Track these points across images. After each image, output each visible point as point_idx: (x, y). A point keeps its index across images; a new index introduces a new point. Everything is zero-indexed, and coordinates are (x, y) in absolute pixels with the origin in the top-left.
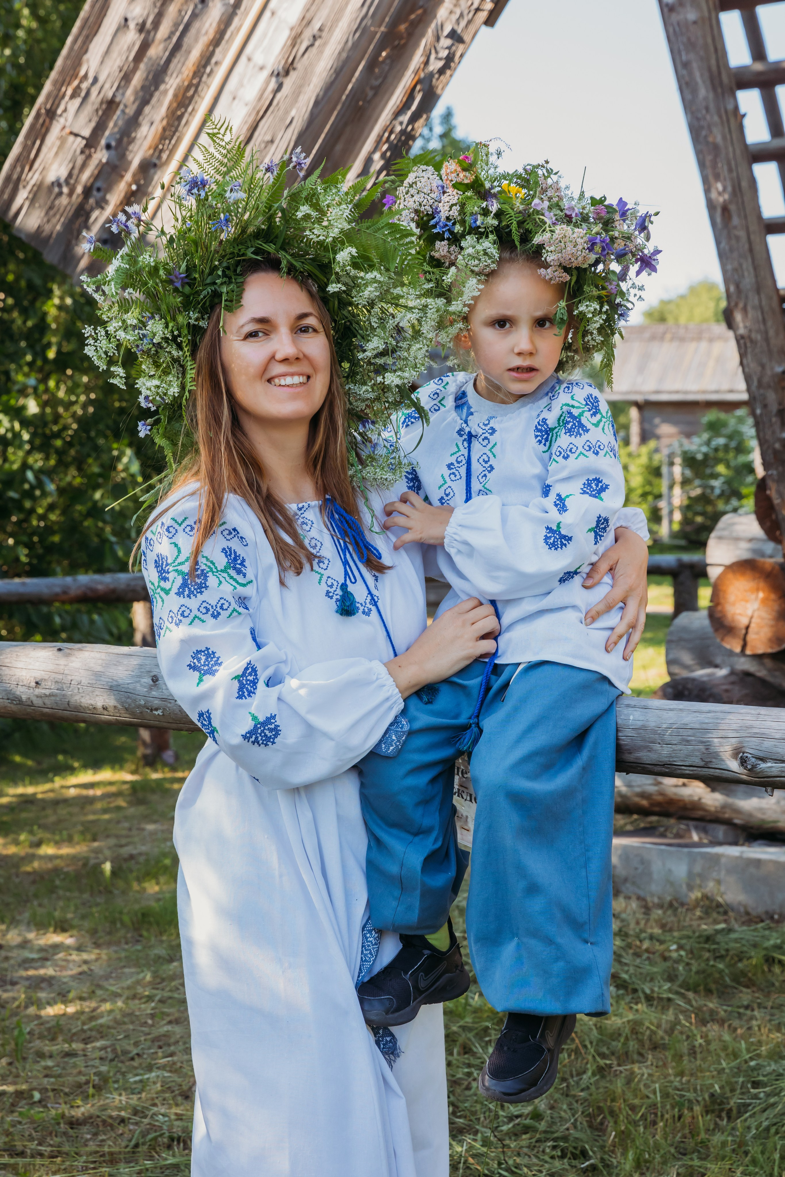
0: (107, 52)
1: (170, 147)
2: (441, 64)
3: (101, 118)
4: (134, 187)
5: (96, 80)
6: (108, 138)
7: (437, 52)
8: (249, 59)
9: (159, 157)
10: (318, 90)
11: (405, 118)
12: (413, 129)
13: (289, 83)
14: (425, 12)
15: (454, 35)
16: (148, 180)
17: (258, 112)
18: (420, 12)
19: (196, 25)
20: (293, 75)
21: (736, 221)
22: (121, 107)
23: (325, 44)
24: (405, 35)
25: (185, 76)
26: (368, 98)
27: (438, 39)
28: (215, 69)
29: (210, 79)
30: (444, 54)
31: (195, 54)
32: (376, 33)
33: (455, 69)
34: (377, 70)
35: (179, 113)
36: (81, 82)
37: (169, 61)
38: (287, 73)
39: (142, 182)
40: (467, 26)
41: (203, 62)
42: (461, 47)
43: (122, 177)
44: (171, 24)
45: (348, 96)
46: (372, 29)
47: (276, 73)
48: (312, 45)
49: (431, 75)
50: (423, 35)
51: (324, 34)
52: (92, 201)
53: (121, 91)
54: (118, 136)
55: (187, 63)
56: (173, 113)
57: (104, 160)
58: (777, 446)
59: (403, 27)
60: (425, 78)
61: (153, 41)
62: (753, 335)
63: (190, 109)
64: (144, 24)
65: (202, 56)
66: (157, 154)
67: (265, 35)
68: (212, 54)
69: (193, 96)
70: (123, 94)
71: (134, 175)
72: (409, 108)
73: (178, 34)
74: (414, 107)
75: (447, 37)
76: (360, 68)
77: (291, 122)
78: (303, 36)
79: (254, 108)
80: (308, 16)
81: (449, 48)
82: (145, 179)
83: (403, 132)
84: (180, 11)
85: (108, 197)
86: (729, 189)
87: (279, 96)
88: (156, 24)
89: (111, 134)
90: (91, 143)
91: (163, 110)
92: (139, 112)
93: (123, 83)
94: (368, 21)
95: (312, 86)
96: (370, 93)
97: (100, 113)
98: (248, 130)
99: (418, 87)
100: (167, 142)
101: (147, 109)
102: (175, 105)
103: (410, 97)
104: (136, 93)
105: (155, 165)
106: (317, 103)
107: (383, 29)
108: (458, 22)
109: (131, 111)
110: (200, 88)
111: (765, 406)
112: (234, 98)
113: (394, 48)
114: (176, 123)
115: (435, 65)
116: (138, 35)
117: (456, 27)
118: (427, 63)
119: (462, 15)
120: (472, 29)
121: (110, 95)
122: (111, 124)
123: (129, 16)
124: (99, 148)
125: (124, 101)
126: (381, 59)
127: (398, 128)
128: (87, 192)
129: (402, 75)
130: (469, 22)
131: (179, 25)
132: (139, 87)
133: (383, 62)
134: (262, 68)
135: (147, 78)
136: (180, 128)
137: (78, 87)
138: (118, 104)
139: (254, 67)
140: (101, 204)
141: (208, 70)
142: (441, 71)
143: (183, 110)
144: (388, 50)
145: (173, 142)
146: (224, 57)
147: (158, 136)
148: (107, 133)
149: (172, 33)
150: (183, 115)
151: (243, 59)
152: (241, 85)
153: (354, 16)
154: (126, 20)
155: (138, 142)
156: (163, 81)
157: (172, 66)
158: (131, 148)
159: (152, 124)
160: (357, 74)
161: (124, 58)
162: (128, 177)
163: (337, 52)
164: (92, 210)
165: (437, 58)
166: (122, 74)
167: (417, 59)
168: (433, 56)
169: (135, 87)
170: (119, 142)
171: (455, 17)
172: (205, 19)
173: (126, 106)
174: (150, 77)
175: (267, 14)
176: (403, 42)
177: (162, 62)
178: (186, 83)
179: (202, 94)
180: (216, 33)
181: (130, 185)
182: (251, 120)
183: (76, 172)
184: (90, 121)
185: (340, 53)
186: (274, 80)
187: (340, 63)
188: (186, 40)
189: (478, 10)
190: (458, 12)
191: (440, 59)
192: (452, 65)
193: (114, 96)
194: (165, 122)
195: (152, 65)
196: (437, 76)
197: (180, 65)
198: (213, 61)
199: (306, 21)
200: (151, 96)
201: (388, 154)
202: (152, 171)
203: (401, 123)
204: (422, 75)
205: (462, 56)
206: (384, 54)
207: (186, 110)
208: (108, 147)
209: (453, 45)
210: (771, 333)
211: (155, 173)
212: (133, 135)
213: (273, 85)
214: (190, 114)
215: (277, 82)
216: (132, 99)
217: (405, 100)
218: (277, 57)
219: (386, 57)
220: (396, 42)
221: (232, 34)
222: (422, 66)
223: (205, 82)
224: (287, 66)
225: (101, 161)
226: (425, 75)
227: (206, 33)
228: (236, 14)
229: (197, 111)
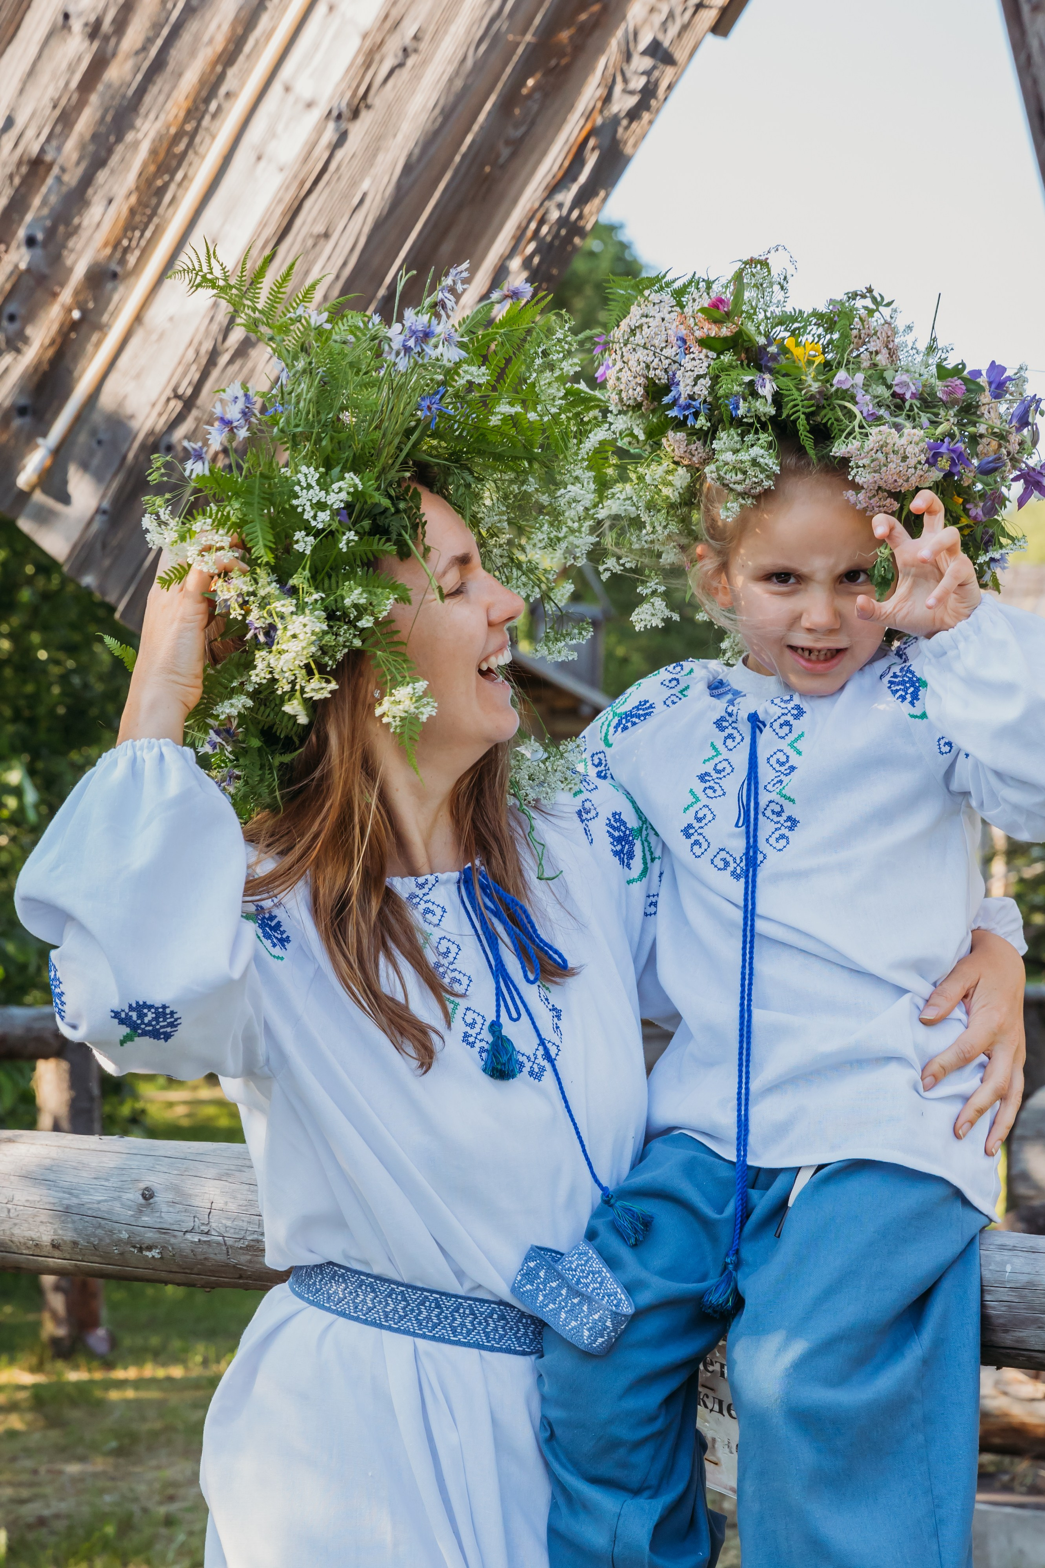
0: (32, 73)
1: (143, 243)
2: (632, 101)
3: (17, 190)
4: (76, 314)
5: (11, 123)
6: (30, 226)
7: (625, 81)
8: (287, 89)
9: (122, 261)
10: (411, 144)
11: (568, 196)
12: (580, 217)
13: (358, 131)
14: (605, 9)
15: (655, 50)
16: (102, 302)
17: (302, 183)
18: (596, 8)
19: (193, 27)
20: (366, 118)
22: (56, 170)
23: (425, 63)
24: (569, 50)
25: (171, 117)
26: (502, 160)
27: (628, 57)
28: (226, 106)
29: (217, 123)
30: (638, 83)
31: (190, 79)
32: (518, 44)
33: (658, 111)
34: (517, 111)
35: (159, 183)
37: (142, 91)
38: (355, 114)
39: (91, 305)
40: (680, 34)
41: (204, 94)
42: (670, 71)
43: (55, 295)
44: (148, 24)
45: (464, 156)
46: (511, 37)
47: (335, 113)
48: (401, 65)
49: (615, 120)
50: (600, 50)
51: (423, 46)
53: (54, 143)
54: (48, 223)
55: (175, 94)
56: (149, 182)
57: (23, 266)
59: (565, 35)
60: (603, 125)
61: (114, 54)
63: (179, 176)
64: (98, 23)
65: (202, 82)
66: (118, 255)
67: (316, 46)
68: (221, 77)
69: (185, 153)
70: (59, 149)
71: (77, 293)
72: (575, 179)
73: (159, 42)
74: (583, 178)
75: (644, 53)
76: (488, 106)
77: (362, 201)
78: (384, 49)
79: (295, 176)
80: (395, 14)
81: (648, 73)
82: (96, 300)
83: (563, 221)
84: (163, 2)
85: (29, 331)
87: (340, 154)
88: (121, 24)
89: (36, 220)
91: (131, 178)
92: (87, 180)
93: (59, 129)
94: (502, 24)
95: (400, 137)
96: (505, 152)
97: (17, 181)
98: (284, 214)
99: (592, 142)
100: (137, 234)
101: (102, 176)
102: (152, 168)
103: (577, 159)
104: (82, 146)
105: (114, 276)
106: (408, 168)
107: (529, 37)
108: (664, 26)
109: (72, 178)
110: (198, 140)
112: (259, 158)
113: (548, 72)
114: (154, 201)
115: (622, 103)
116: (86, 43)
117: (660, 37)
118: (607, 99)
119: (671, 15)
120: (689, 40)
121: (35, 149)
122: (37, 202)
123: (72, 10)
124: (14, 244)
125: (60, 160)
126: (524, 91)
127: (554, 215)
129: (564, 120)
130: (685, 28)
131: (162, 27)
132: (88, 137)
133: (529, 96)
134: (310, 105)
135: (103, 120)
136: (161, 210)
138: (50, 166)
139: (296, 102)
140: (16, 343)
141: (213, 106)
142: (633, 115)
143: (166, 177)
144: (538, 75)
145: (148, 234)
146: (242, 84)
147: (121, 223)
148: (29, 217)
149: (149, 41)
150: (166, 186)
151: (277, 88)
152: (272, 133)
153: (478, 13)
154: (66, 16)
155: (84, 234)
156: (132, 126)
157: (148, 99)
158: (71, 244)
159: (110, 201)
160: (482, 117)
161: (61, 84)
162: (66, 295)
163: (446, 77)
165: (626, 91)
166: (58, 112)
167: (590, 92)
168: (619, 88)
169: (81, 135)
170: (51, 233)
171: (659, 19)
172: (208, 16)
173: (63, 170)
174: (109, 118)
175: (321, 8)
176: (564, 62)
177: (130, 92)
178: (173, 130)
179: (202, 150)
180: (229, 41)
181: (70, 311)
182: (288, 197)
185: (451, 80)
186: (331, 125)
187: (451, 98)
188: (175, 55)
189: (699, 6)
190: (664, 10)
191: (632, 93)
192: (653, 102)
193: (42, 150)
194: (133, 199)
195: (113, 98)
196: (625, 122)
197: (161, 98)
198: (222, 91)
199: (391, 21)
200: (110, 151)
201: (536, 260)
202: (109, 286)
203: (560, 206)
204: (599, 121)
205: (670, 87)
206: (530, 82)
207: (172, 179)
208: (31, 242)
209: (654, 68)
211: (114, 289)
212: (76, 221)
213: (330, 134)
214: (180, 185)
215: (337, 129)
216: (75, 156)
217: (566, 164)
218: (338, 85)
219: (535, 89)
220: (553, 62)
221: (257, 42)
222: (599, 104)
223: (207, 129)
224: (356, 101)
225: (16, 266)
226: (604, 119)
227: (211, 41)
228: (265, 8)
229: (191, 180)
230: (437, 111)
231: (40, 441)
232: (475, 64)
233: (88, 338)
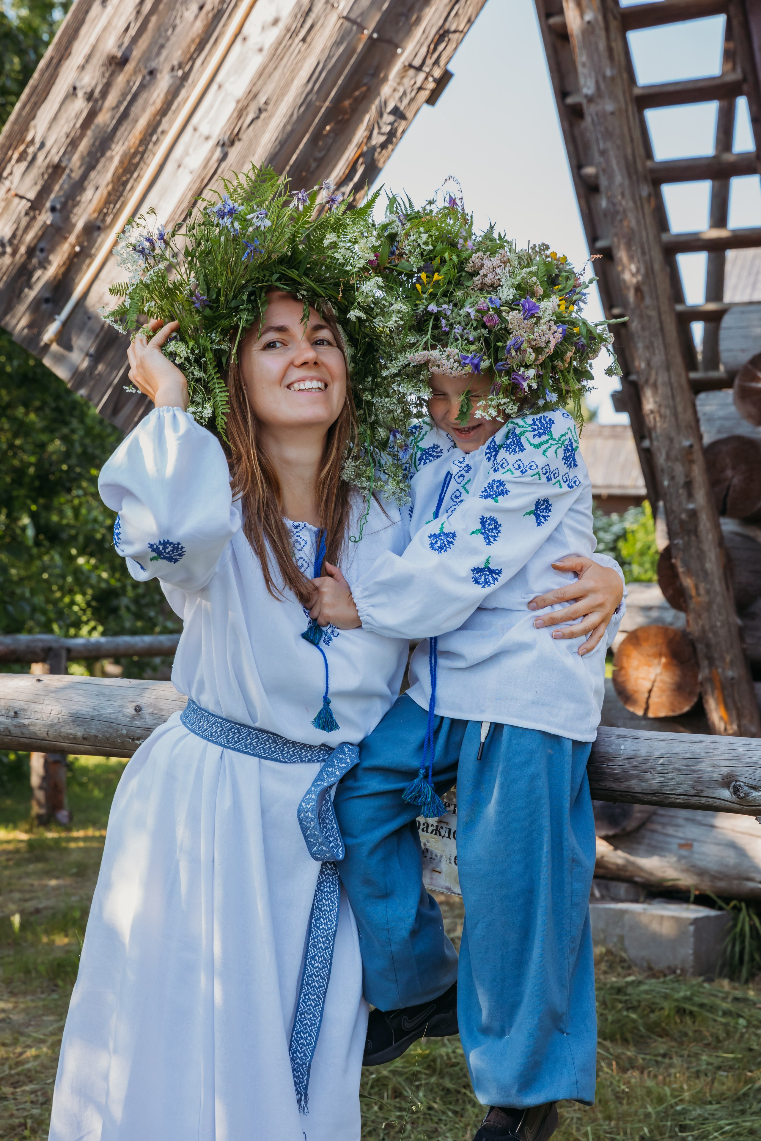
0: (55, 119)
1: (115, 211)
2: (383, 139)
3: (46, 181)
4: (77, 249)
5: (42, 145)
6: (53, 201)
7: (380, 128)
8: (195, 129)
9: (103, 220)
10: (263, 160)
12: (354, 200)
13: (234, 153)
14: (369, 89)
15: (396, 112)
16: (92, 242)
17: (203, 180)
18: (364, 89)
19: (144, 96)
20: (238, 146)
21: (648, 301)
22: (67, 171)
23: (270, 117)
24: (349, 111)
25: (131, 143)
26: (312, 169)
27: (381, 115)
28: (161, 138)
29: (156, 147)
30: (387, 129)
31: (142, 123)
32: (321, 107)
33: (397, 144)
34: (320, 143)
35: (124, 179)
36: (28, 146)
37: (116, 129)
38: (232, 143)
39: (86, 244)
40: (409, 104)
41: (150, 131)
42: (403, 123)
43: (66, 238)
44: (119, 94)
45: (291, 167)
46: (318, 103)
47: (221, 143)
48: (257, 118)
49: (374, 149)
50: (366, 111)
51: (270, 107)
52: (35, 261)
53: (67, 156)
54: (63, 199)
55: (134, 131)
56: (119, 178)
57: (49, 222)
58: (684, 516)
59: (347, 103)
60: (367, 151)
61: (101, 109)
62: (663, 410)
63: (135, 175)
64: (92, 92)
65: (149, 125)
66: (101, 217)
67: (211, 107)
68: (159, 123)
69: (138, 164)
70: (70, 160)
71: (78, 237)
72: (351, 180)
73: (125, 103)
74: (356, 179)
75: (390, 113)
76: (305, 140)
78: (248, 109)
79: (199, 176)
80: (255, 90)
81: (392, 124)
82: (88, 241)
84: (128, 82)
85: (51, 257)
86: (642, 271)
87: (223, 165)
88: (104, 93)
89: (57, 197)
90: (36, 205)
91: (109, 176)
92: (85, 177)
93: (69, 149)
94: (313, 97)
95: (257, 156)
96: (314, 165)
97: (46, 176)
98: (192, 196)
99: (361, 160)
100: (112, 206)
101: (93, 174)
102: (120, 171)
103: (353, 170)
104: (82, 158)
105: (99, 228)
107: (327, 103)
108: (401, 99)
109: (76, 175)
110: (146, 156)
111: (672, 478)
112: (179, 166)
113: (338, 122)
114: (121, 188)
115: (378, 139)
116: (85, 103)
117: (399, 105)
118: (369, 137)
119: (405, 93)
120: (414, 107)
121: (56, 159)
122: (57, 188)
123: (78, 85)
124: (44, 211)
125: (71, 165)
126: (325, 132)
128: (31, 252)
129: (346, 148)
130: (412, 100)
131: (127, 95)
132: (85, 153)
133: (327, 135)
134: (207, 138)
135: (94, 144)
136: (125, 193)
137: (25, 152)
138: (64, 169)
139: (200, 136)
140: (44, 264)
141: (154, 138)
142: (384, 146)
143: (128, 176)
144: (332, 124)
145: (118, 206)
146: (171, 126)
147: (103, 200)
148: (52, 196)
149: (120, 103)
150: (128, 181)
151: (189, 129)
152: (186, 153)
153: (300, 91)
154: (75, 88)
155: (82, 206)
156: (109, 148)
157: (119, 133)
158: (75, 211)
159: (97, 188)
160: (301, 146)
161: (71, 124)
162: (72, 238)
163: (282, 125)
164: (35, 269)
165: (380, 133)
166: (69, 140)
167: (361, 133)
168: (376, 131)
169: (82, 153)
170: (64, 205)
171: (398, 95)
172: (152, 89)
174: (97, 143)
175: (214, 87)
176: (346, 117)
177: (109, 130)
178: (132, 151)
179: (148, 161)
180: (164, 103)
181: (74, 247)
182: (195, 187)
183: (20, 232)
184: (36, 184)
185: (284, 126)
186: (219, 149)
187: (285, 136)
188: (135, 110)
189: (420, 89)
190: (401, 90)
191: (383, 134)
192: (394, 140)
193: (60, 160)
194: (110, 187)
195: (100, 132)
196: (379, 150)
197: (126, 133)
198: (160, 130)
199: (252, 95)
200: (97, 161)
202: (96, 234)
203: (343, 193)
204: (365, 149)
205: (403, 132)
206: (328, 128)
207: (131, 176)
208: (53, 209)
209: (395, 121)
210: (680, 408)
211: (99, 236)
212: (78, 198)
213: (218, 153)
214: (136, 180)
215: (222, 151)
216: (78, 164)
217: (347, 172)
218: (223, 128)
219: (330, 131)
220: (340, 117)
221: (179, 105)
222: (365, 140)
223: (151, 150)
224: (233, 136)
225: (45, 223)
226: (368, 148)
227: (154, 103)
228: (184, 86)
229: (142, 178)
230: (277, 142)
231: (57, 317)
232: (298, 117)
233: (84, 262)
